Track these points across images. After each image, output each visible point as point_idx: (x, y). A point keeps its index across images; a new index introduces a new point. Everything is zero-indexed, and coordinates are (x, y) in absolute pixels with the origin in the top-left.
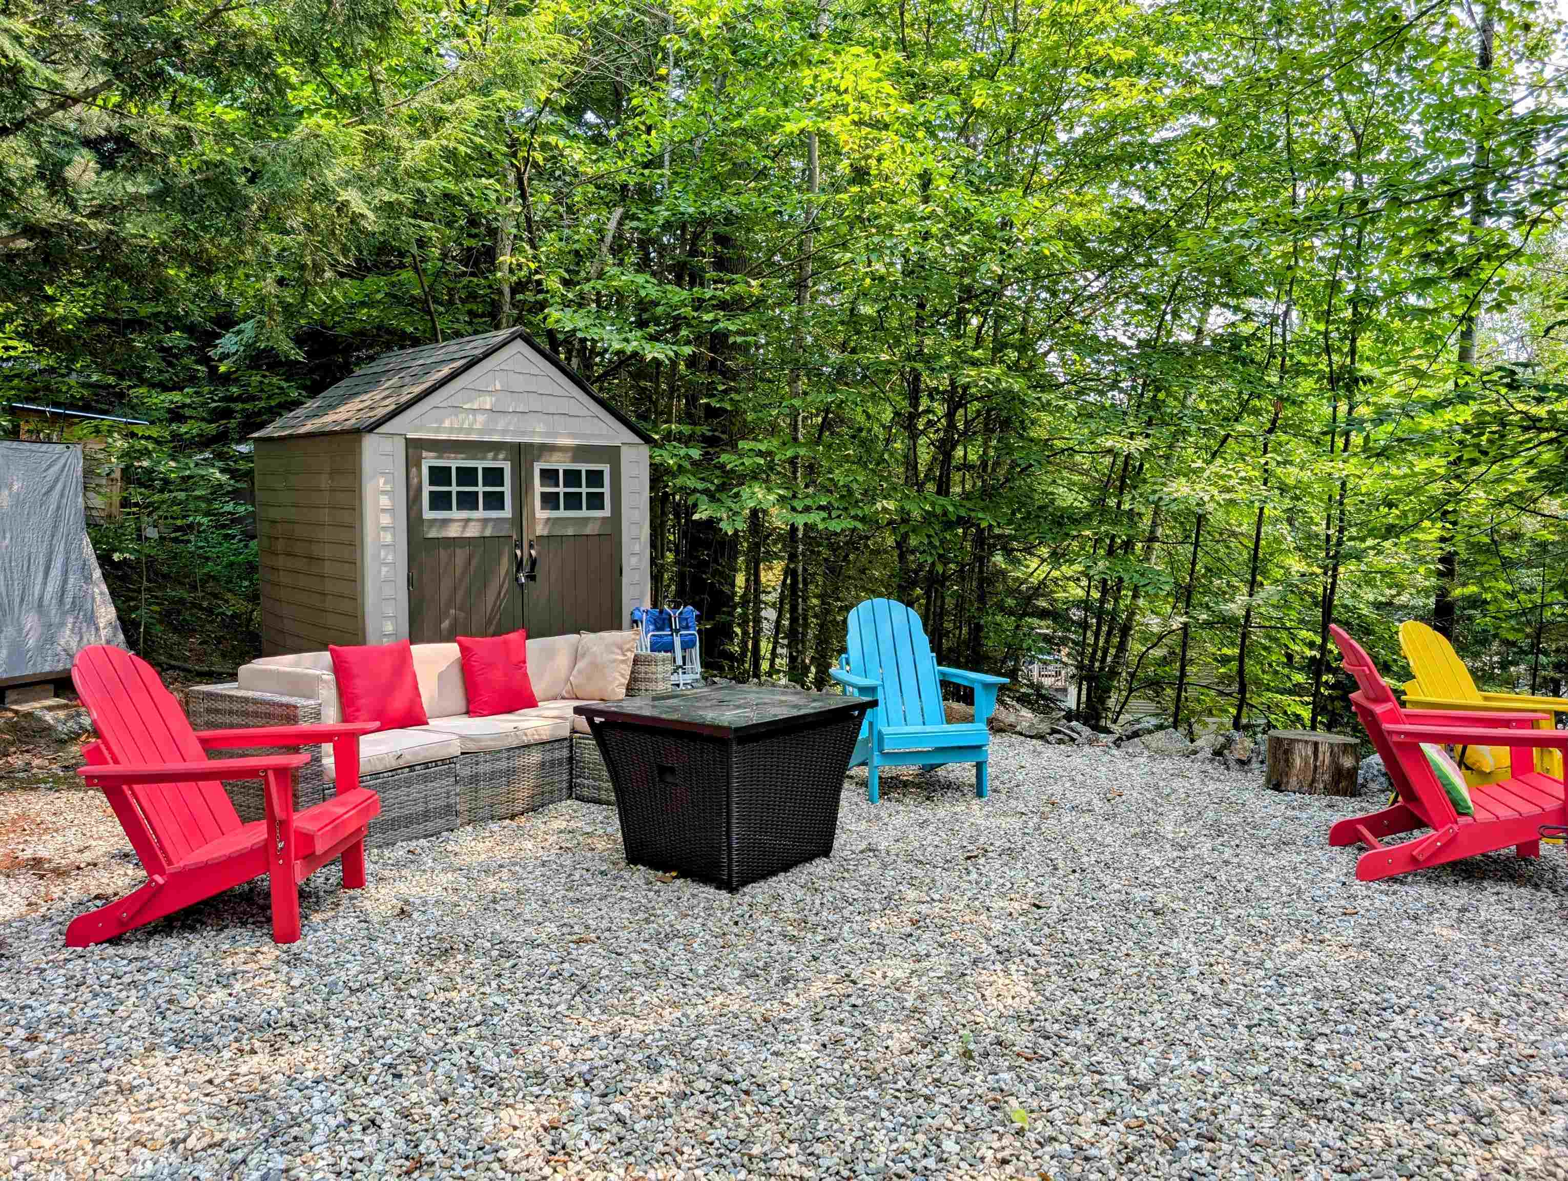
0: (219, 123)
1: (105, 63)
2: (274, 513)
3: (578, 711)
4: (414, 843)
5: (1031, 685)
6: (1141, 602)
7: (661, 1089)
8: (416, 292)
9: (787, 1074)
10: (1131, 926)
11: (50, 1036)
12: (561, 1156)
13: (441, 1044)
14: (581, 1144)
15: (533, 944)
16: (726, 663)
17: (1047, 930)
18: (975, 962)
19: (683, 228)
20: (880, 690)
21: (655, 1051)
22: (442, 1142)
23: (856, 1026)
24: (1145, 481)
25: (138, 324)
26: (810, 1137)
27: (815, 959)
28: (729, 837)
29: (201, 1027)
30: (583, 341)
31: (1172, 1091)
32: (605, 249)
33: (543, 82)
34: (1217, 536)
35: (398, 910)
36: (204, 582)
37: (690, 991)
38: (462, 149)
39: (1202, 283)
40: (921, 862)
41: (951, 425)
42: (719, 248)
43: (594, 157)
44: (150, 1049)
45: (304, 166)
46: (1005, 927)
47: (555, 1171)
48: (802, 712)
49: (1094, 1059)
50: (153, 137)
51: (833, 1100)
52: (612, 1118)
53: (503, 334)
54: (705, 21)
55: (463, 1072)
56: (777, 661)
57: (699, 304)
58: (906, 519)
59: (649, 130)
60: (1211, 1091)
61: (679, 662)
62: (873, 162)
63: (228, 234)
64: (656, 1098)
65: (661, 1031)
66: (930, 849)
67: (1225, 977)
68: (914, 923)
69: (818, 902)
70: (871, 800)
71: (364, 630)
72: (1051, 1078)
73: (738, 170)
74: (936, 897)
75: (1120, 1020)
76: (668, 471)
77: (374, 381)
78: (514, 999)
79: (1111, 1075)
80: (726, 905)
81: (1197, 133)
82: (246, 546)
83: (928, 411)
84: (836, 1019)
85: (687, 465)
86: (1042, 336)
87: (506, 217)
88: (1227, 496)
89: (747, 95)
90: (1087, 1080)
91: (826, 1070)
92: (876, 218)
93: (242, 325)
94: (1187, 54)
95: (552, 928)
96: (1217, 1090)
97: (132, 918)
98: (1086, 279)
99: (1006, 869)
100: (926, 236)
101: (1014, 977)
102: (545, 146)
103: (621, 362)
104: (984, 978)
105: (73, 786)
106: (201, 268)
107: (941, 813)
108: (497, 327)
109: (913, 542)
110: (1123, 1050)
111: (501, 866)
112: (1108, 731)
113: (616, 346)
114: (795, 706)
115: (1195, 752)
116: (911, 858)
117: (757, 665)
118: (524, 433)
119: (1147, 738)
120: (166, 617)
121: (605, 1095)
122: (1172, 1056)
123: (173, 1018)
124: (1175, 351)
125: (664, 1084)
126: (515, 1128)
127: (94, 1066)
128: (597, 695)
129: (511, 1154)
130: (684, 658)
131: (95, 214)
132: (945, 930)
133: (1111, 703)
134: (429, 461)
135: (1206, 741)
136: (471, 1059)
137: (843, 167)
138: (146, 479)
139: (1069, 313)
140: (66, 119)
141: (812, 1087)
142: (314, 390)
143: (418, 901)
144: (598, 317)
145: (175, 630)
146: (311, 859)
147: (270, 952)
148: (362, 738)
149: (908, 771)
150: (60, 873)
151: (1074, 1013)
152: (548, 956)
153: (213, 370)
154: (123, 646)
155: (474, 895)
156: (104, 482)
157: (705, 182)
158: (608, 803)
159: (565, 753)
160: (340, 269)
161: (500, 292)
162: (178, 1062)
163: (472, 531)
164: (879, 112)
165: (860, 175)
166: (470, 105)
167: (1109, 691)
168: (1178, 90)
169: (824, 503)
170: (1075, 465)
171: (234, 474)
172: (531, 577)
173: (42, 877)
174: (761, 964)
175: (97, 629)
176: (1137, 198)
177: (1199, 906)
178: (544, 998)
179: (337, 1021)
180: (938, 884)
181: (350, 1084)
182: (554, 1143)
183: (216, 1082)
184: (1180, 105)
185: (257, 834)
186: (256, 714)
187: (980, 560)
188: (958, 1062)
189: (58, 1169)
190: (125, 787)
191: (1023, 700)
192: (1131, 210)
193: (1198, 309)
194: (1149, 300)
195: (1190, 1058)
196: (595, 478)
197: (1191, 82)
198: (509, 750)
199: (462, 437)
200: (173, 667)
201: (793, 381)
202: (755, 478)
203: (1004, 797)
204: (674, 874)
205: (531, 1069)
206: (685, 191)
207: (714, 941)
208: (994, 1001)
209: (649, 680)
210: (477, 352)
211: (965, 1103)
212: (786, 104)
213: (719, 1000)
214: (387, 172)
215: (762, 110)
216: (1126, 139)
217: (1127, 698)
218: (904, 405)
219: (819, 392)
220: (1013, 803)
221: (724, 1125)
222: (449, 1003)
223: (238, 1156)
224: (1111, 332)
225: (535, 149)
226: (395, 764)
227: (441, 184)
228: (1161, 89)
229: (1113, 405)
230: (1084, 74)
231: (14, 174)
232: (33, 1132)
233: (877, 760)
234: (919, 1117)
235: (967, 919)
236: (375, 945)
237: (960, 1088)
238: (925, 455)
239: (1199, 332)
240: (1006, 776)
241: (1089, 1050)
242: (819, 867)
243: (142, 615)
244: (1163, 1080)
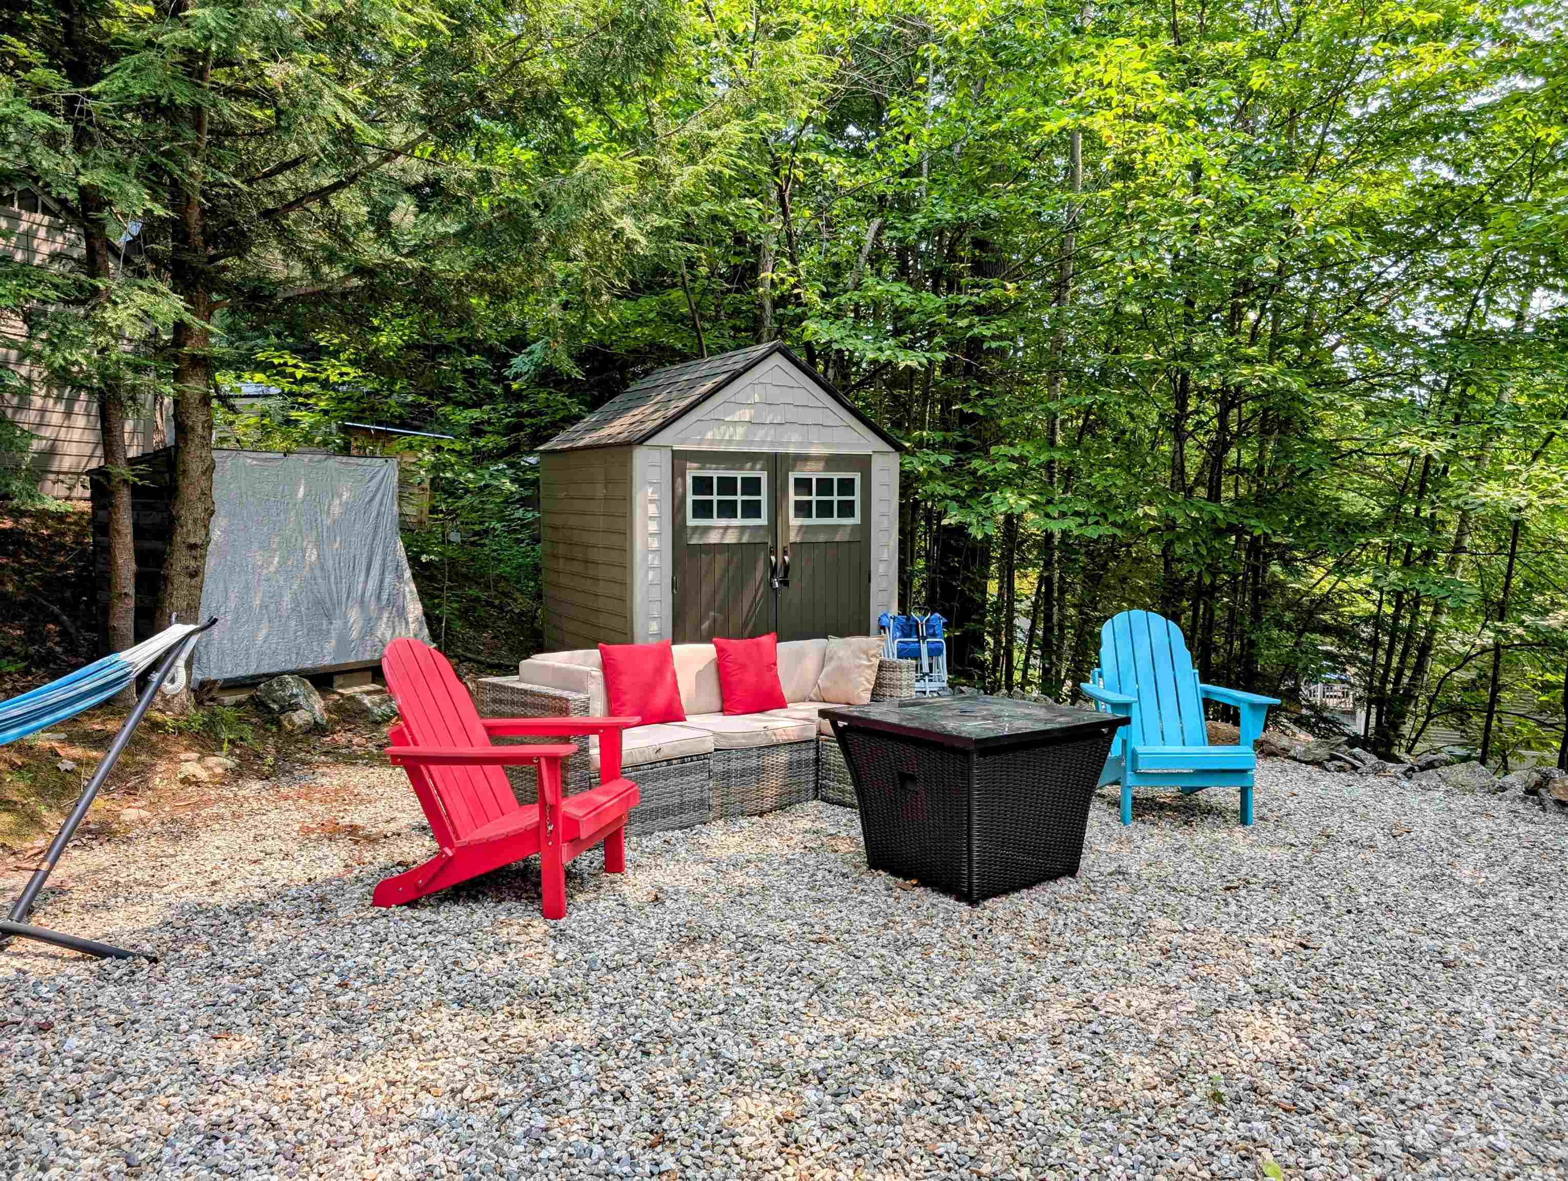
0: (516, 163)
1: (422, 118)
2: (558, 520)
3: (823, 714)
4: (670, 834)
5: (1312, 707)
6: (1444, 619)
7: (893, 1095)
8: (685, 310)
9: (1021, 1095)
10: (1415, 977)
11: (358, 984)
12: (792, 1148)
13: (686, 1027)
14: (812, 1140)
15: (774, 939)
16: (976, 672)
17: (1314, 973)
18: (1230, 1000)
19: (941, 234)
20: (1135, 707)
21: (888, 1057)
22: (684, 1121)
23: (1095, 1054)
24: (1449, 485)
25: (445, 349)
26: (1042, 1163)
27: (1056, 980)
28: (970, 851)
29: (480, 989)
30: (839, 352)
31: (1455, 1165)
32: (862, 260)
33: (803, 101)
34: (1539, 547)
35: (652, 897)
36: (497, 582)
37: (926, 1001)
38: (727, 172)
39: (1525, 262)
40: (1175, 889)
41: (1223, 427)
42: (977, 253)
43: (853, 170)
44: (438, 1005)
45: (586, 198)
46: (1266, 965)
47: (787, 1163)
48: (1049, 726)
49: (1362, 1118)
50: (460, 182)
51: (1068, 1128)
52: (843, 1119)
53: (763, 348)
54: (964, 26)
55: (705, 1057)
56: (1030, 671)
57: (954, 311)
58: (1171, 525)
59: (908, 137)
60: (1503, 1169)
61: (926, 669)
62: (1138, 157)
63: (520, 265)
64: (887, 1104)
65: (895, 1037)
66: (1186, 876)
67: (1528, 1045)
68: (1164, 952)
69: (1061, 922)
70: (1123, 820)
71: (632, 629)
72: (1312, 1134)
73: (999, 172)
74: (1190, 927)
75: (1396, 1080)
76: (918, 478)
77: (643, 397)
78: (755, 992)
79: (1383, 1138)
80: (966, 917)
81: (1516, 98)
82: (533, 550)
83: (1197, 412)
84: (1074, 1045)
85: (937, 471)
86: (1329, 329)
87: (767, 234)
88: (1548, 501)
89: (1007, 96)
90: (1354, 1141)
91: (1062, 1096)
92: (1139, 214)
93: (533, 346)
94: (1505, 11)
95: (793, 925)
96: (1511, 1170)
97: (426, 885)
98: (1381, 264)
99: (1269, 903)
100: (1196, 229)
101: (1274, 1020)
102: (806, 162)
103: (876, 371)
104: (1239, 1017)
105: (383, 763)
106: (498, 297)
107: (1200, 839)
108: (758, 342)
109: (1179, 549)
110: (1399, 1113)
111: (748, 861)
112: (1399, 761)
113: (870, 356)
114: (1038, 720)
115: (1503, 789)
116: (1162, 883)
117: (1009, 675)
118: (781, 444)
119: (1444, 770)
120: (463, 614)
121: (836, 1095)
122: (1457, 1126)
123: (457, 978)
124: (1489, 339)
125: (896, 1090)
126: (751, 1116)
127: (391, 1015)
128: (843, 699)
129: (746, 1141)
130: (931, 666)
131: (411, 254)
132: (1198, 963)
133: (1406, 729)
134: (693, 471)
135: (1517, 779)
136: (713, 1046)
137: (1106, 164)
138: (450, 490)
139: (1360, 303)
140: (391, 169)
141: (1046, 1112)
142: (593, 406)
143: (671, 890)
144: (854, 328)
145: (471, 625)
146: (575, 842)
147: (540, 926)
148: (625, 732)
149: (1166, 792)
150: (372, 840)
151: (1342, 1065)
152: (789, 953)
153: (507, 388)
154: (427, 639)
155: (721, 887)
156: (416, 491)
157: (963, 187)
158: (852, 806)
159: (812, 754)
160: (615, 291)
161: (762, 307)
162: (459, 1018)
163: (731, 538)
164: (1143, 105)
165: (1125, 170)
166: (735, 130)
167: (1404, 717)
168: (1496, 50)
169: (1080, 508)
170: (1366, 467)
171: (522, 483)
172: (785, 583)
173: (356, 842)
174: (998, 980)
175: (407, 623)
176: (1445, 172)
177: (1500, 962)
178: (783, 994)
179: (595, 996)
180: (1193, 914)
181: (604, 1056)
182: (786, 1136)
183: (491, 1040)
184: (1497, 67)
185: (531, 816)
186: (535, 706)
187: (1255, 570)
188: (1206, 1104)
189: (359, 1104)
190: (422, 767)
191: (1301, 722)
192: (1436, 187)
193: (1519, 292)
194: (1459, 287)
195: (1480, 1130)
196: (846, 486)
197: (1511, 41)
198: (759, 748)
199: (722, 448)
200: (469, 660)
201: (1053, 382)
202: (1009, 484)
203: (1271, 826)
204: (914, 882)
205: (768, 1061)
206: (941, 197)
207: (951, 953)
208: (1250, 1043)
209: (895, 687)
210: (738, 366)
211: (1212, 1149)
212: (1046, 103)
213: (955, 1012)
214: (658, 198)
215: (1021, 111)
216: (1431, 109)
217: (1425, 724)
218: (1171, 406)
219: (1079, 393)
220: (1282, 833)
221: (954, 1139)
222: (695, 989)
223: (505, 1111)
224: (1411, 322)
225: (796, 167)
226: (653, 757)
227: (707, 207)
228: (1473, 52)
229: (1412, 402)
230: (1380, 44)
231: (350, 222)
232: (340, 1068)
233: (1130, 779)
234: (1160, 1158)
235: (1223, 952)
236: (631, 928)
237: (1207, 1132)
238: (1194, 458)
239: (1519, 317)
240: (1275, 803)
241: (1358, 1107)
242: (1065, 886)
243: (445, 611)
244: (1445, 1151)
